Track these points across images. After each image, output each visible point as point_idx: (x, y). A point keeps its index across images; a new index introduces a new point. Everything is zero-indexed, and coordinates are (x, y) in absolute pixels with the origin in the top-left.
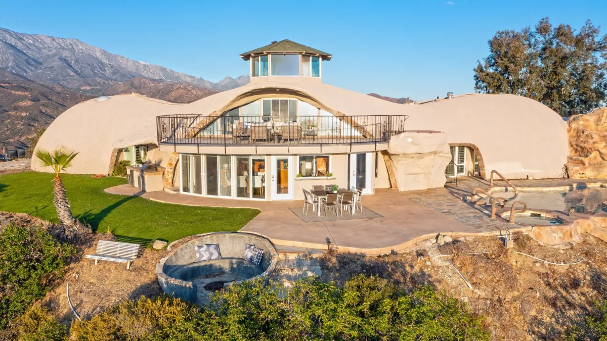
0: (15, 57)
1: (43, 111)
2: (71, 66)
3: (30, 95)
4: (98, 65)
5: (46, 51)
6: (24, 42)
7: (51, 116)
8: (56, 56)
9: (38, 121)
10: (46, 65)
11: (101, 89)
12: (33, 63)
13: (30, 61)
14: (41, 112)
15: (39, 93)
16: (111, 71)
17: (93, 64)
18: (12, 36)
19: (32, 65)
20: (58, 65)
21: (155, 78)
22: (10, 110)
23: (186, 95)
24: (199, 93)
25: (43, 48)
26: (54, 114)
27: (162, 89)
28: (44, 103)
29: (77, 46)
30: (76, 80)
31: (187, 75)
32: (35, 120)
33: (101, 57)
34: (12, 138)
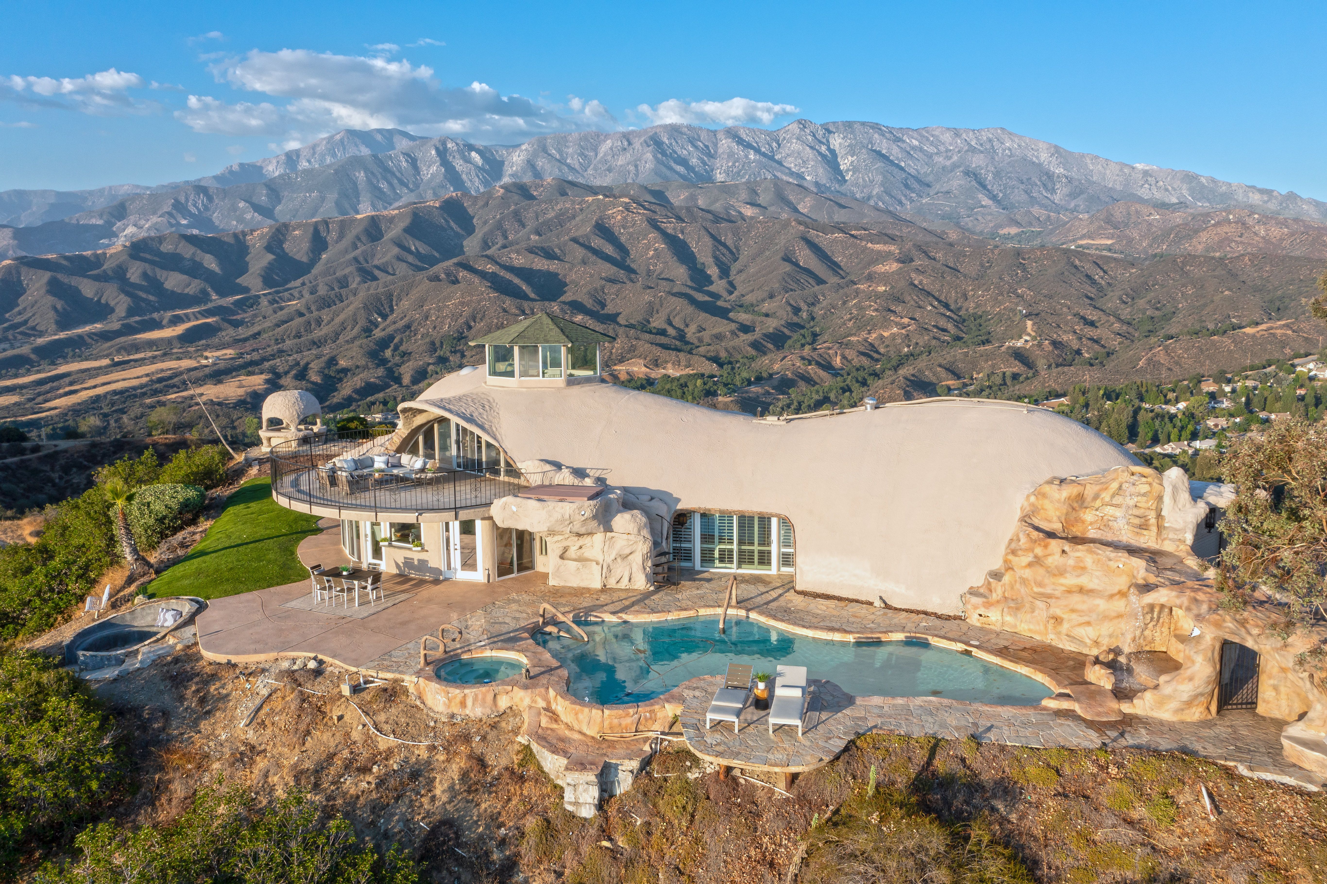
0: (884, 177)
1: (916, 282)
2: (984, 187)
3: (897, 251)
4: (1040, 180)
5: (941, 159)
6: (903, 146)
7: (929, 293)
8: (959, 167)
9: (904, 302)
10: (937, 187)
11: (1040, 233)
12: (916, 185)
13: (911, 182)
14: (912, 284)
15: (914, 245)
16: (1066, 190)
17: (1029, 179)
18: (883, 135)
19: (912, 190)
20: (960, 186)
21: (1167, 200)
22: (859, 281)
23: (1238, 239)
24: (1276, 232)
25: (937, 154)
26: (934, 288)
27: (1177, 226)
28: (920, 265)
29: (1002, 143)
30: (991, 214)
31: (1254, 187)
32: (899, 300)
33: (1050, 162)
34: (855, 335)
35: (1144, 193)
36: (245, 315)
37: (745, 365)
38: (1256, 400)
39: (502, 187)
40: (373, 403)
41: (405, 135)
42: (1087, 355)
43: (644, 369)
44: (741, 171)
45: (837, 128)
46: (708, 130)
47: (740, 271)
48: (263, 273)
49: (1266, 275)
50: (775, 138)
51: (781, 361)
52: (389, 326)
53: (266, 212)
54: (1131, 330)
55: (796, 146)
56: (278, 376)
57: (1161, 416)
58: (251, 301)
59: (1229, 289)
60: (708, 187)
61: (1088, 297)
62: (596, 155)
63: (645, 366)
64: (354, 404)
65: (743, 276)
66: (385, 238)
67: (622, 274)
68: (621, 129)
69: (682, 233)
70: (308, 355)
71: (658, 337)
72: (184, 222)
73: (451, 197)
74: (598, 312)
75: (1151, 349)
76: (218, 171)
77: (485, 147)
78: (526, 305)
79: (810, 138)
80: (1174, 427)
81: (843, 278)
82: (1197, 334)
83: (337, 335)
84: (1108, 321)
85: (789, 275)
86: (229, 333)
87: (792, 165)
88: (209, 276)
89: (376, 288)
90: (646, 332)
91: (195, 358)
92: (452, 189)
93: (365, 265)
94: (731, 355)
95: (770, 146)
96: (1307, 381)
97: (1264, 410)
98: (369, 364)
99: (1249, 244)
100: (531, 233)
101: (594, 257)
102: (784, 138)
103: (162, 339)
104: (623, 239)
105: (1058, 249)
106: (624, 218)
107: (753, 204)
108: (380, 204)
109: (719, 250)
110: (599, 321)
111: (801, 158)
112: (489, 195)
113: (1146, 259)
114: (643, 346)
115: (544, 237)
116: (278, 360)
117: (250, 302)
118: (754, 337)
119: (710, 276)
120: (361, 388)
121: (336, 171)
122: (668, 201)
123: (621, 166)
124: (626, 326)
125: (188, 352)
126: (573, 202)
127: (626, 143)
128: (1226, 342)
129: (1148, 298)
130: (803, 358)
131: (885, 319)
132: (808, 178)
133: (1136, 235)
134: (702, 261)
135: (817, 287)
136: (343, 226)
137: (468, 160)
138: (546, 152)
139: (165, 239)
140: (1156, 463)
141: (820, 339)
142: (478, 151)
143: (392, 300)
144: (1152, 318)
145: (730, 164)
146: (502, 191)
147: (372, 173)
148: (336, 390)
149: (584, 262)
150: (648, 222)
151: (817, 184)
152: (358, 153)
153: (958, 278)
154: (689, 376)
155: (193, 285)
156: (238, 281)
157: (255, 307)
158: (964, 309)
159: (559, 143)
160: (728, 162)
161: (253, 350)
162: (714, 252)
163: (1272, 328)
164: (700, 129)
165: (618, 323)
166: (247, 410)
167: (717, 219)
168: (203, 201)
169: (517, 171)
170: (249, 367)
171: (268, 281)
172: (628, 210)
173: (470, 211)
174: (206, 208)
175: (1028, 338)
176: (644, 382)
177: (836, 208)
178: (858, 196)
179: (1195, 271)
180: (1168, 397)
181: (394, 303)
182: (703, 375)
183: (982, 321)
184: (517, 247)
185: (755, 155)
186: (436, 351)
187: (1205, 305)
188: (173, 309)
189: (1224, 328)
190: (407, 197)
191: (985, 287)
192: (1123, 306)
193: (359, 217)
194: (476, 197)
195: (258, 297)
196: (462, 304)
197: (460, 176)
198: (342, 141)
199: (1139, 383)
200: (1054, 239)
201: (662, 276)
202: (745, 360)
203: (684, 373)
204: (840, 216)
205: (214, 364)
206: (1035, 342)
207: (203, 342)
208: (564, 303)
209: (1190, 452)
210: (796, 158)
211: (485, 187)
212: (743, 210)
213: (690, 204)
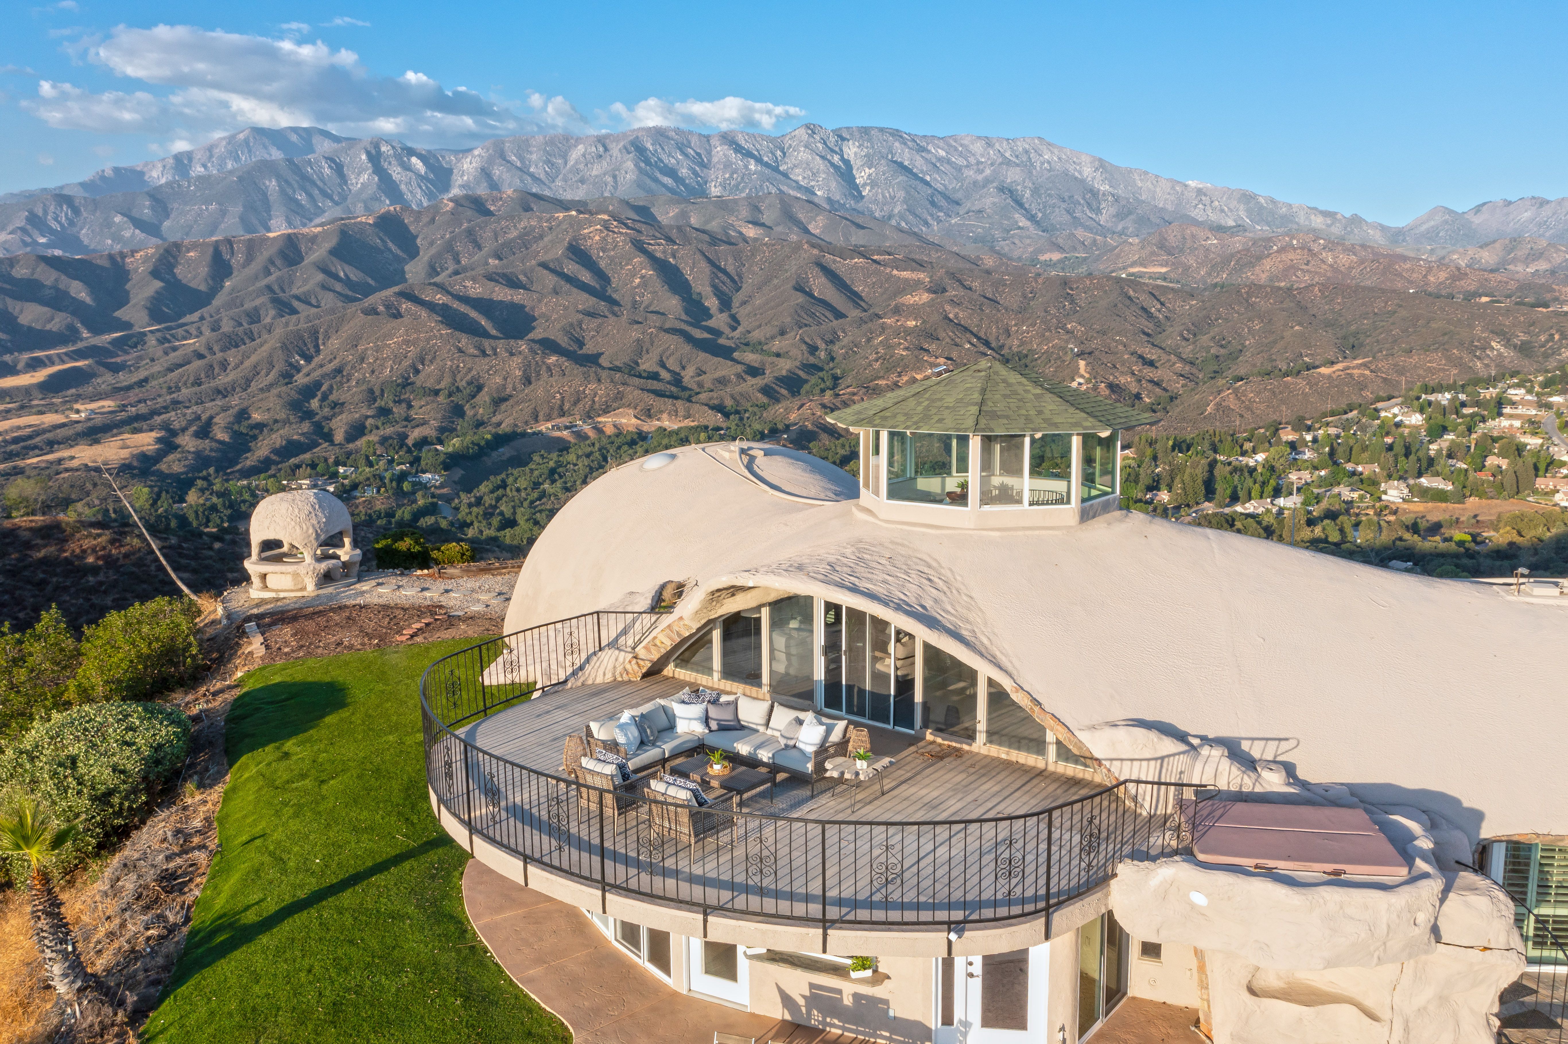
0: (907, 192)
1: (951, 316)
2: (1021, 205)
3: (928, 279)
4: (1084, 198)
5: (971, 173)
6: (928, 156)
7: (966, 328)
8: (992, 182)
9: (938, 339)
10: (968, 205)
11: (1085, 259)
12: (943, 203)
13: (938, 199)
14: (946, 318)
15: (947, 272)
16: (1113, 210)
17: (1071, 197)
18: (905, 144)
19: (940, 209)
20: (994, 204)
21: (1223, 223)
22: (885, 314)
23: (1305, 267)
24: (1345, 259)
25: (967, 166)
26: (972, 323)
27: (1239, 252)
28: (955, 296)
29: (1040, 155)
30: (1029, 237)
31: (1316, 209)
32: (933, 337)
33: (1094, 178)
34: (882, 378)
35: (1198, 214)
36: (127, 357)
37: (755, 414)
38: (1340, 450)
39: (451, 200)
40: (298, 466)
41: (327, 134)
42: (1147, 400)
43: (634, 421)
44: (739, 184)
45: (851, 134)
46: (700, 135)
47: (744, 303)
48: (149, 305)
49: (1338, 307)
50: (779, 145)
51: (799, 409)
52: (314, 370)
53: (151, 229)
54: (1194, 371)
55: (803, 155)
56: (173, 433)
57: (1237, 470)
58: (135, 339)
59: (1299, 324)
60: (702, 203)
61: (1145, 333)
62: (566, 163)
63: (636, 417)
64: (273, 467)
65: (748, 308)
66: (306, 262)
67: (602, 306)
68: (593, 132)
69: (674, 257)
70: (211, 407)
71: (650, 381)
72: (42, 240)
73: (389, 212)
74: (575, 352)
75: (1219, 392)
76: (86, 175)
77: (429, 152)
78: (487, 344)
79: (820, 146)
80: (1255, 482)
81: (865, 311)
82: (1268, 374)
83: (248, 382)
84: (1169, 361)
85: (802, 307)
86: (106, 380)
87: (800, 178)
88: (76, 308)
89: (298, 323)
90: (635, 376)
91: (63, 412)
92: (388, 202)
93: (281, 295)
94: (738, 403)
95: (773, 154)
96: (1394, 428)
97: (1349, 461)
98: (291, 417)
99: (1316, 273)
100: (489, 256)
101: (568, 286)
102: (790, 145)
103: (17, 389)
104: (602, 264)
105: (1109, 278)
106: (604, 239)
107: (756, 223)
108: (297, 221)
109: (718, 278)
110: (577, 363)
111: (811, 170)
112: (434, 210)
113: (1205, 289)
114: (632, 393)
115: (505, 261)
116: (173, 413)
117: (136, 341)
118: (765, 381)
119: (708, 309)
120: (282, 447)
121: (241, 179)
122: (654, 218)
123: (596, 176)
124: (610, 369)
125: (53, 404)
126: (540, 219)
127: (601, 149)
128: (1300, 383)
129: (1212, 334)
130: (824, 406)
131: (919, 360)
132: (819, 193)
133: (1192, 261)
134: (698, 291)
135: (835, 322)
136: (252, 248)
137: (407, 168)
138: (504, 159)
139: (18, 262)
140: (1238, 525)
141: (843, 383)
142: (420, 157)
143: (317, 339)
144: (1217, 357)
145: (727, 176)
146: (451, 204)
147: (286, 181)
148: (249, 450)
149: (556, 292)
150: (633, 243)
151: (829, 200)
152: (267, 157)
153: (999, 311)
154: (691, 428)
155: (57, 320)
156: (117, 314)
157: (139, 347)
158: (1006, 347)
159: (519, 147)
160: (724, 173)
161: (140, 402)
162: (712, 280)
163: (1348, 368)
164: (690, 132)
165: (600, 366)
166: (133, 476)
167: (714, 240)
168: (66, 214)
169: (468, 181)
170: (135, 423)
171: (155, 313)
172: (607, 229)
173: (412, 228)
174: (71, 223)
175: (1081, 380)
176: (635, 437)
177: (853, 229)
178: (877, 214)
179: (1262, 304)
180: (1244, 448)
181: (320, 342)
182: (706, 427)
183: (1028, 361)
184: (473, 273)
185: (756, 165)
186: (375, 400)
187: (1275, 342)
188: (31, 349)
189: (1297, 368)
190: (332, 212)
191: (1030, 321)
192: (1184, 343)
193: (271, 235)
194: (419, 212)
195: (144, 334)
196: (407, 342)
197: (398, 186)
198: (246, 141)
199: (1211, 432)
200: (1101, 267)
201: (651, 309)
202: (756, 409)
203: (682, 425)
204: (858, 238)
205: (88, 419)
206: (1090, 386)
207: (73, 391)
208: (533, 341)
209: (1274, 510)
210: (804, 170)
211: (429, 200)
212: (744, 231)
213: (681, 223)
